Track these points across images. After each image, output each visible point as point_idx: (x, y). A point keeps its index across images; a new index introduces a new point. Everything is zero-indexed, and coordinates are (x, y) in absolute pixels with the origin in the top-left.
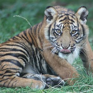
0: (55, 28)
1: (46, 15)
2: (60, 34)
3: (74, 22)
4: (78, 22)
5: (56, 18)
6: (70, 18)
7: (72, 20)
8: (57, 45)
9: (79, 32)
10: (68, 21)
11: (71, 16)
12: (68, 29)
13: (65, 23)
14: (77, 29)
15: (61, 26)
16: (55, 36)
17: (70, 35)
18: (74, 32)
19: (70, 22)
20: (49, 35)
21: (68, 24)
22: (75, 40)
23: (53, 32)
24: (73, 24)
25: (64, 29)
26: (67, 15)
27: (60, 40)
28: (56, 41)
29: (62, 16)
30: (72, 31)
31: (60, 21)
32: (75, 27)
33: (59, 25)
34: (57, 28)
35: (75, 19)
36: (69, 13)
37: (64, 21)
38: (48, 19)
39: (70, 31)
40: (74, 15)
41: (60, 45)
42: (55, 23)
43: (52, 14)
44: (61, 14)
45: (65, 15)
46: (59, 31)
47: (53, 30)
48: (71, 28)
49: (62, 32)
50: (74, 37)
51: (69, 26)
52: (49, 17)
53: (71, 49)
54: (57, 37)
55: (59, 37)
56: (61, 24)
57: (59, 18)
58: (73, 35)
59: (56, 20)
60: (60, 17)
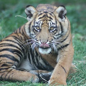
0: (34, 25)
1: (27, 13)
2: (39, 31)
3: (52, 19)
4: (56, 19)
5: (36, 16)
6: (49, 15)
7: (50, 18)
8: (36, 40)
9: (57, 29)
10: (47, 19)
11: (49, 13)
12: (46, 26)
13: (44, 20)
14: (55, 26)
15: (40, 23)
16: (35, 32)
17: (48, 31)
18: (52, 28)
19: (49, 19)
20: (30, 32)
21: (47, 21)
22: (53, 35)
23: (32, 29)
24: (51, 21)
25: (43, 26)
26: (46, 12)
27: (39, 35)
28: (35, 37)
29: (41, 14)
30: (51, 27)
31: (39, 19)
32: (53, 24)
33: (38, 22)
34: (36, 25)
35: (53, 17)
36: (48, 11)
37: (43, 18)
38: (28, 17)
39: (48, 28)
40: (52, 13)
41: (39, 40)
42: (35, 20)
43: (32, 13)
44: (40, 12)
45: (44, 13)
46: (38, 27)
47: (33, 26)
48: (49, 25)
49: (41, 29)
50: (52, 33)
51: (47, 23)
52: (29, 15)
53: (49, 43)
54: (36, 33)
55: (38, 33)
56: (40, 21)
57: (38, 16)
58: (51, 31)
59: (36, 18)
60: (40, 15)
